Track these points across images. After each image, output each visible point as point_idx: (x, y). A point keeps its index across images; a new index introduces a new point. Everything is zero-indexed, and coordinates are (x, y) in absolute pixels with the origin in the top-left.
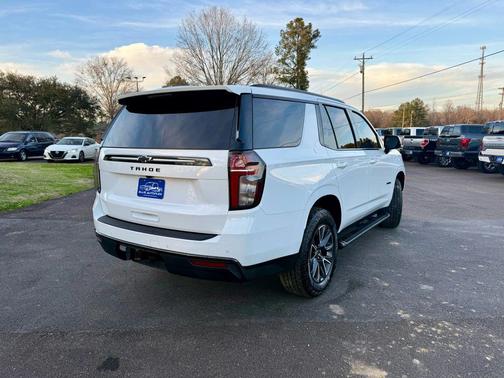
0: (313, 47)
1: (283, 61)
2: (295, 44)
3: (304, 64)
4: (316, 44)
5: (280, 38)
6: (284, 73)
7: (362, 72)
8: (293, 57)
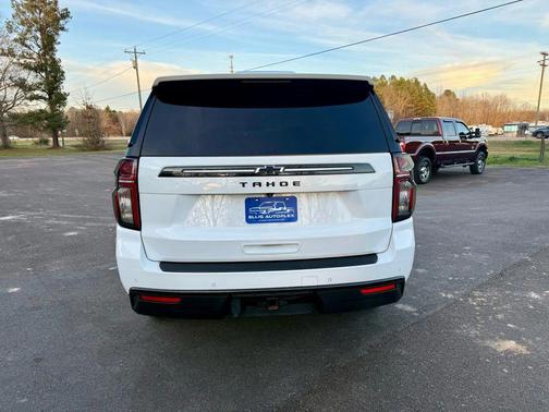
0: (62, 29)
1: (22, 41)
2: (36, 22)
3: (52, 49)
4: (66, 27)
5: (13, 11)
6: (23, 57)
7: (135, 67)
8: (36, 38)
